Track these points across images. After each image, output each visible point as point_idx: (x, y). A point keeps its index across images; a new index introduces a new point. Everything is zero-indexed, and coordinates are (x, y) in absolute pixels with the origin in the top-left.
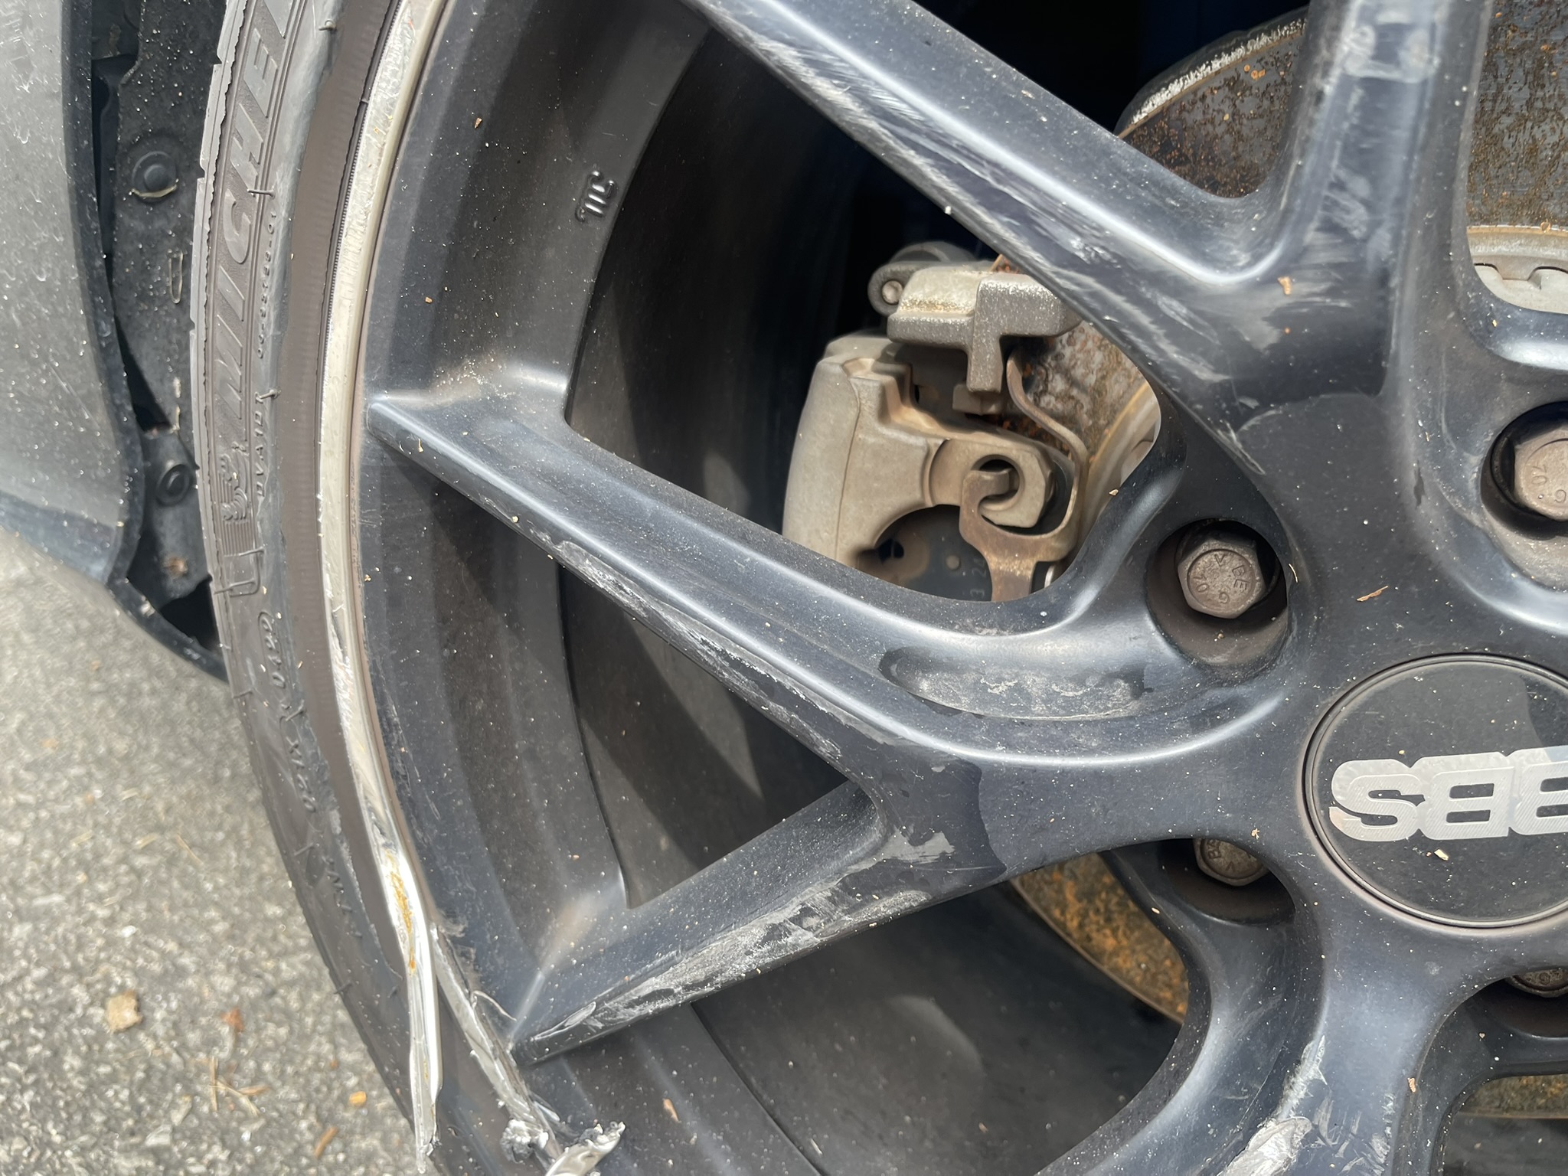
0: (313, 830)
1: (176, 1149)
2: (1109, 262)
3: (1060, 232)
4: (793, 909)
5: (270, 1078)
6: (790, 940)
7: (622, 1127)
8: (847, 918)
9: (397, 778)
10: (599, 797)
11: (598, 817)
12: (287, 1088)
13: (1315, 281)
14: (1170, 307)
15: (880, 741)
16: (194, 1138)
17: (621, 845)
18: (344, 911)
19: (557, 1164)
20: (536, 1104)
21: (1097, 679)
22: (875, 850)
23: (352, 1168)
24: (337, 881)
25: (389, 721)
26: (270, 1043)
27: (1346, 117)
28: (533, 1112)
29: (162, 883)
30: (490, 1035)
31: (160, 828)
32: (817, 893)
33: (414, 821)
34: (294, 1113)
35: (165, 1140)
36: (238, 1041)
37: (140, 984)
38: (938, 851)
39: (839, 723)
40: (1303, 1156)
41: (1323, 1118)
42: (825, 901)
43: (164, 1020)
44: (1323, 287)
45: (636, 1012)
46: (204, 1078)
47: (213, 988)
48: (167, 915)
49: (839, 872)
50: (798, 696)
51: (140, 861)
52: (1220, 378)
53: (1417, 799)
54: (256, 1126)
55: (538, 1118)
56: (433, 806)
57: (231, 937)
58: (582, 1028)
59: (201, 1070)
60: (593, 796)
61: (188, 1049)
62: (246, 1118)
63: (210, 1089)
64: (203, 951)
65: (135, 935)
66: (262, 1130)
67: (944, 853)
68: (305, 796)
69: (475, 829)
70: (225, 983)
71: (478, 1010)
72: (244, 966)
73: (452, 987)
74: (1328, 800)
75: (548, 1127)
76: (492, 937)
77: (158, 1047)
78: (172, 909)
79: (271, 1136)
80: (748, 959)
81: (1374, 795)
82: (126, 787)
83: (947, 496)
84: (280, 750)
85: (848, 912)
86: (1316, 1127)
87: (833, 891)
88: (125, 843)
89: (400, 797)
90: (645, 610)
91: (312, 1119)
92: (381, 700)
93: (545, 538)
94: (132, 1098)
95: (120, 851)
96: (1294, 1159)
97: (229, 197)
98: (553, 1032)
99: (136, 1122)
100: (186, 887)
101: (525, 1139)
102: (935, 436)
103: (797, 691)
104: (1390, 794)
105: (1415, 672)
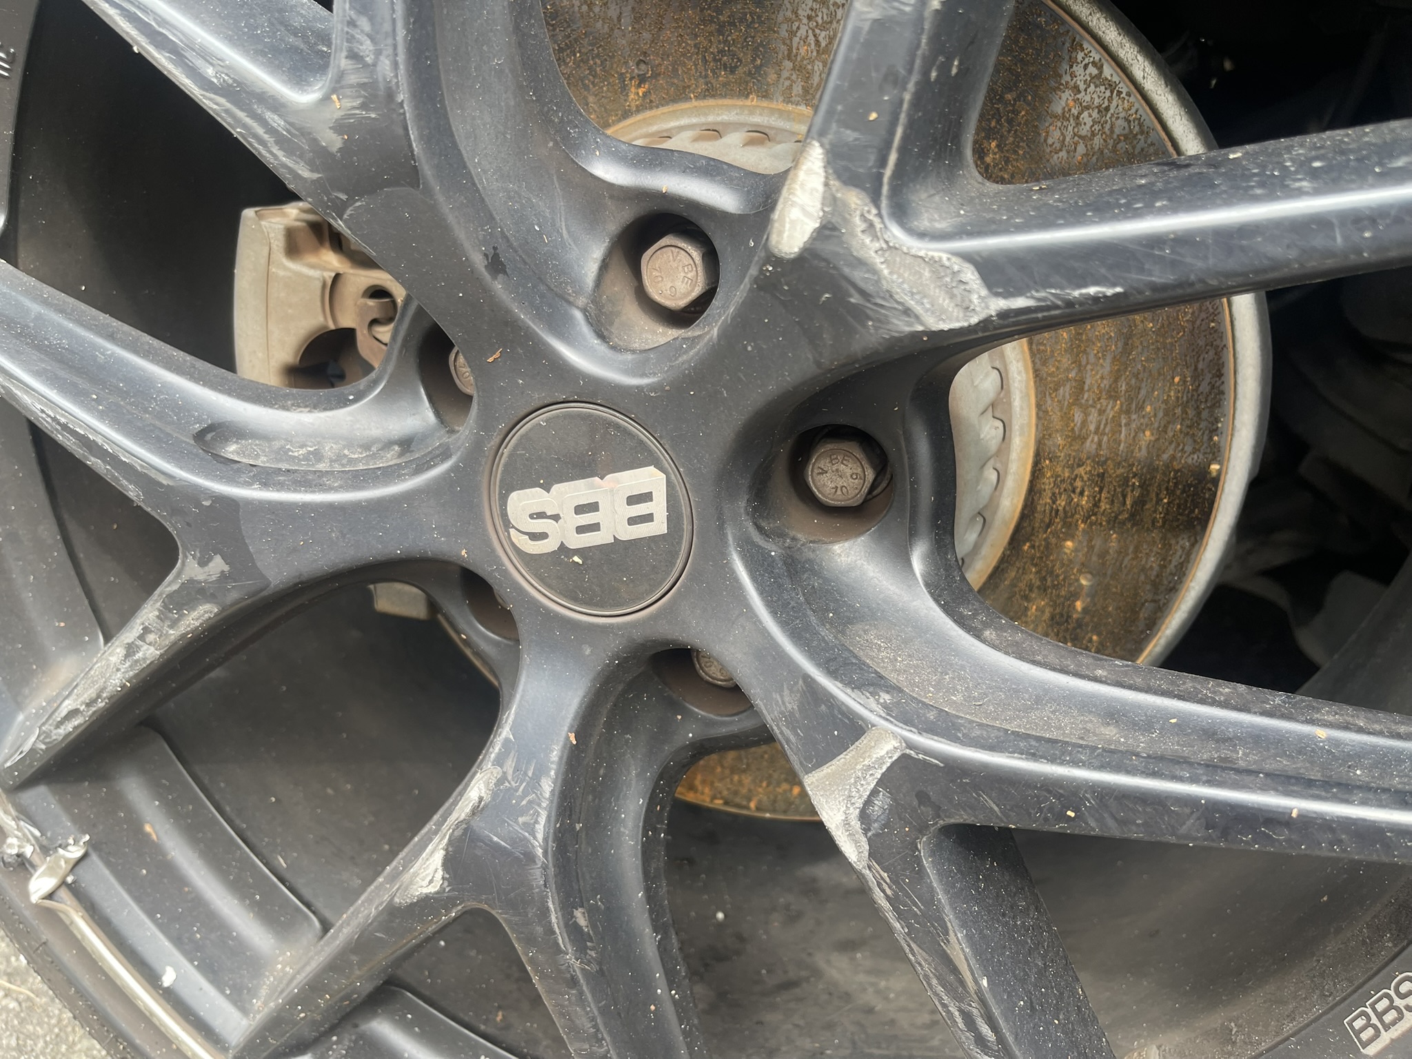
2: (231, 86)
3: (199, 63)
4: (138, 629)
6: (140, 655)
7: (87, 837)
8: (171, 632)
10: (80, 574)
11: (79, 590)
13: (354, 98)
14: (273, 119)
15: (165, 482)
19: (40, 870)
20: (22, 823)
21: (380, 446)
28: (19, 829)
32: (150, 614)
38: (219, 570)
39: (137, 470)
40: (495, 795)
41: (509, 766)
42: (156, 620)
44: (358, 102)
45: (62, 731)
49: (162, 595)
50: (106, 450)
52: (316, 176)
53: (556, 518)
55: (24, 835)
58: (32, 750)
60: (73, 573)
67: (223, 572)
74: (507, 524)
75: (33, 841)
80: (119, 675)
81: (531, 516)
83: (346, 321)
85: (171, 627)
86: (504, 773)
87: (159, 610)
96: (487, 798)
98: (17, 757)
101: (15, 851)
102: (331, 270)
103: (106, 447)
104: (541, 515)
105: (540, 419)
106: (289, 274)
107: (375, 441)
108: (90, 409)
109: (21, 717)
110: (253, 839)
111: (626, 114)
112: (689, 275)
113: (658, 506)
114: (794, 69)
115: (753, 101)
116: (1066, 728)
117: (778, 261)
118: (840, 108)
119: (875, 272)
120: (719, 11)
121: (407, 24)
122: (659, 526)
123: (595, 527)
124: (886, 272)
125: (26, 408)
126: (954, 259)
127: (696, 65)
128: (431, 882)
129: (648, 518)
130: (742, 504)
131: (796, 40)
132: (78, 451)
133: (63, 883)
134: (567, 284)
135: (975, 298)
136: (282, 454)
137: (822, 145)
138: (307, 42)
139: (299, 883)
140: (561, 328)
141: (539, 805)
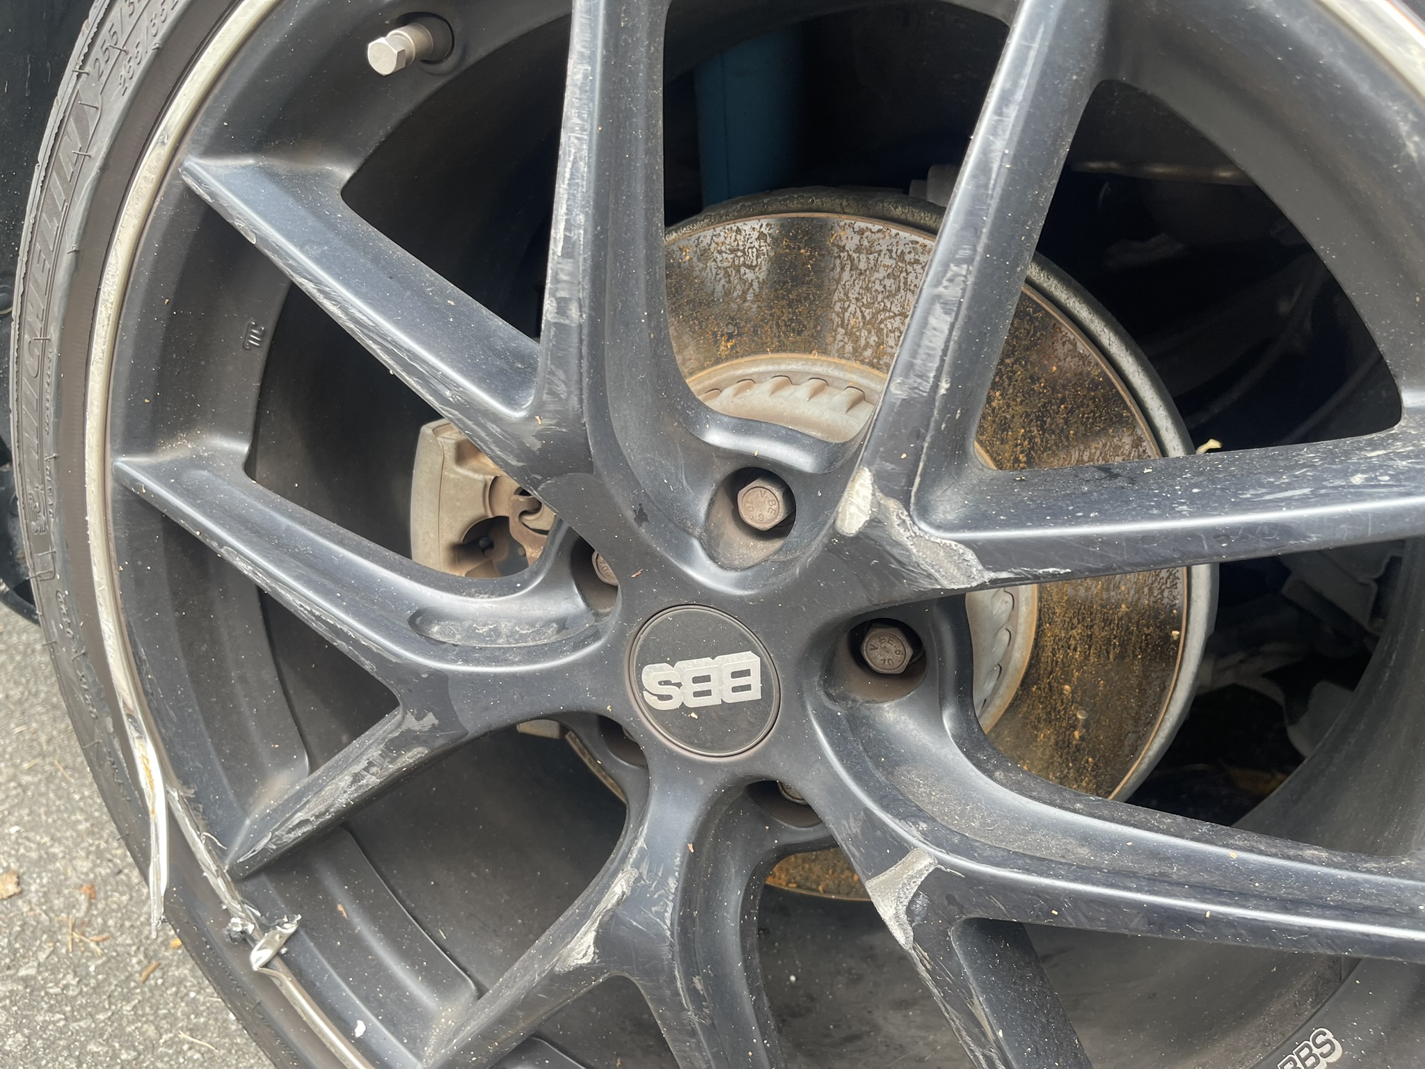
0: (97, 731)
1: (40, 978)
2: (463, 404)
3: (440, 387)
4: (364, 763)
5: (112, 929)
6: (364, 782)
7: (299, 917)
8: (390, 766)
9: (145, 693)
10: (291, 707)
11: (290, 720)
12: (124, 936)
13: (552, 419)
14: (492, 427)
15: (393, 660)
16: (54, 970)
17: (309, 738)
18: (119, 784)
19: (259, 944)
20: (246, 906)
21: (542, 623)
22: (399, 725)
23: (167, 989)
24: (113, 764)
25: (140, 659)
26: (115, 906)
27: (551, 341)
28: (244, 911)
29: (41, 795)
30: (215, 861)
31: (43, 755)
32: (375, 753)
33: (160, 722)
34: (128, 954)
35: (32, 972)
36: (91, 905)
37: (21, 867)
38: (431, 723)
39: (373, 651)
40: (633, 890)
41: (644, 868)
42: (379, 757)
43: (37, 891)
44: (553, 422)
45: (292, 836)
46: (64, 930)
47: (74, 869)
48: (44, 817)
49: (384, 739)
50: (351, 636)
51: (26, 779)
52: (521, 464)
53: (679, 685)
54: (100, 962)
55: (247, 915)
56: (171, 712)
57: (90, 833)
58: (264, 850)
59: (62, 925)
60: (286, 706)
61: (53, 911)
62: (94, 956)
63: (66, 937)
64: (70, 843)
65: (18, 832)
66: (103, 964)
67: (433, 725)
68: (91, 709)
69: (202, 726)
70: (84, 865)
71: (206, 845)
72: (99, 853)
73: (188, 831)
74: (642, 688)
75: (254, 920)
76: (214, 797)
77: (31, 909)
78: (48, 814)
79: (110, 968)
80: (346, 796)
81: (660, 683)
82: (18, 726)
83: (502, 511)
84: (74, 679)
85: (390, 763)
86: (640, 874)
87: (382, 750)
88: (15, 766)
89: (150, 707)
90: (270, 587)
91: (141, 956)
92: (134, 646)
93: (215, 544)
94: (9, 943)
95: (11, 771)
96: (628, 892)
97: (27, 337)
98: (250, 855)
99: (12, 961)
100: (60, 798)
101: (239, 929)
102: (491, 474)
103: (350, 633)
104: (667, 683)
105: (668, 615)
106: (458, 477)
107: (538, 619)
108: (338, 606)
109: (248, 822)
110: (420, 917)
111: (718, 361)
112: (773, 507)
113: (755, 680)
114: (846, 334)
115: (815, 356)
116: (1052, 848)
117: (842, 537)
118: (881, 449)
119: (907, 550)
120: (789, 292)
121: (589, 372)
122: (755, 694)
123: (708, 693)
124: (914, 551)
125: (289, 603)
126: (959, 545)
127: (771, 328)
128: (585, 955)
129: (748, 688)
130: (816, 679)
131: (847, 315)
132: (328, 635)
133: (278, 954)
134: (687, 519)
135: (974, 570)
136: (471, 633)
137: (870, 471)
138: (508, 363)
139: (457, 952)
140: (684, 553)
141: (667, 898)
